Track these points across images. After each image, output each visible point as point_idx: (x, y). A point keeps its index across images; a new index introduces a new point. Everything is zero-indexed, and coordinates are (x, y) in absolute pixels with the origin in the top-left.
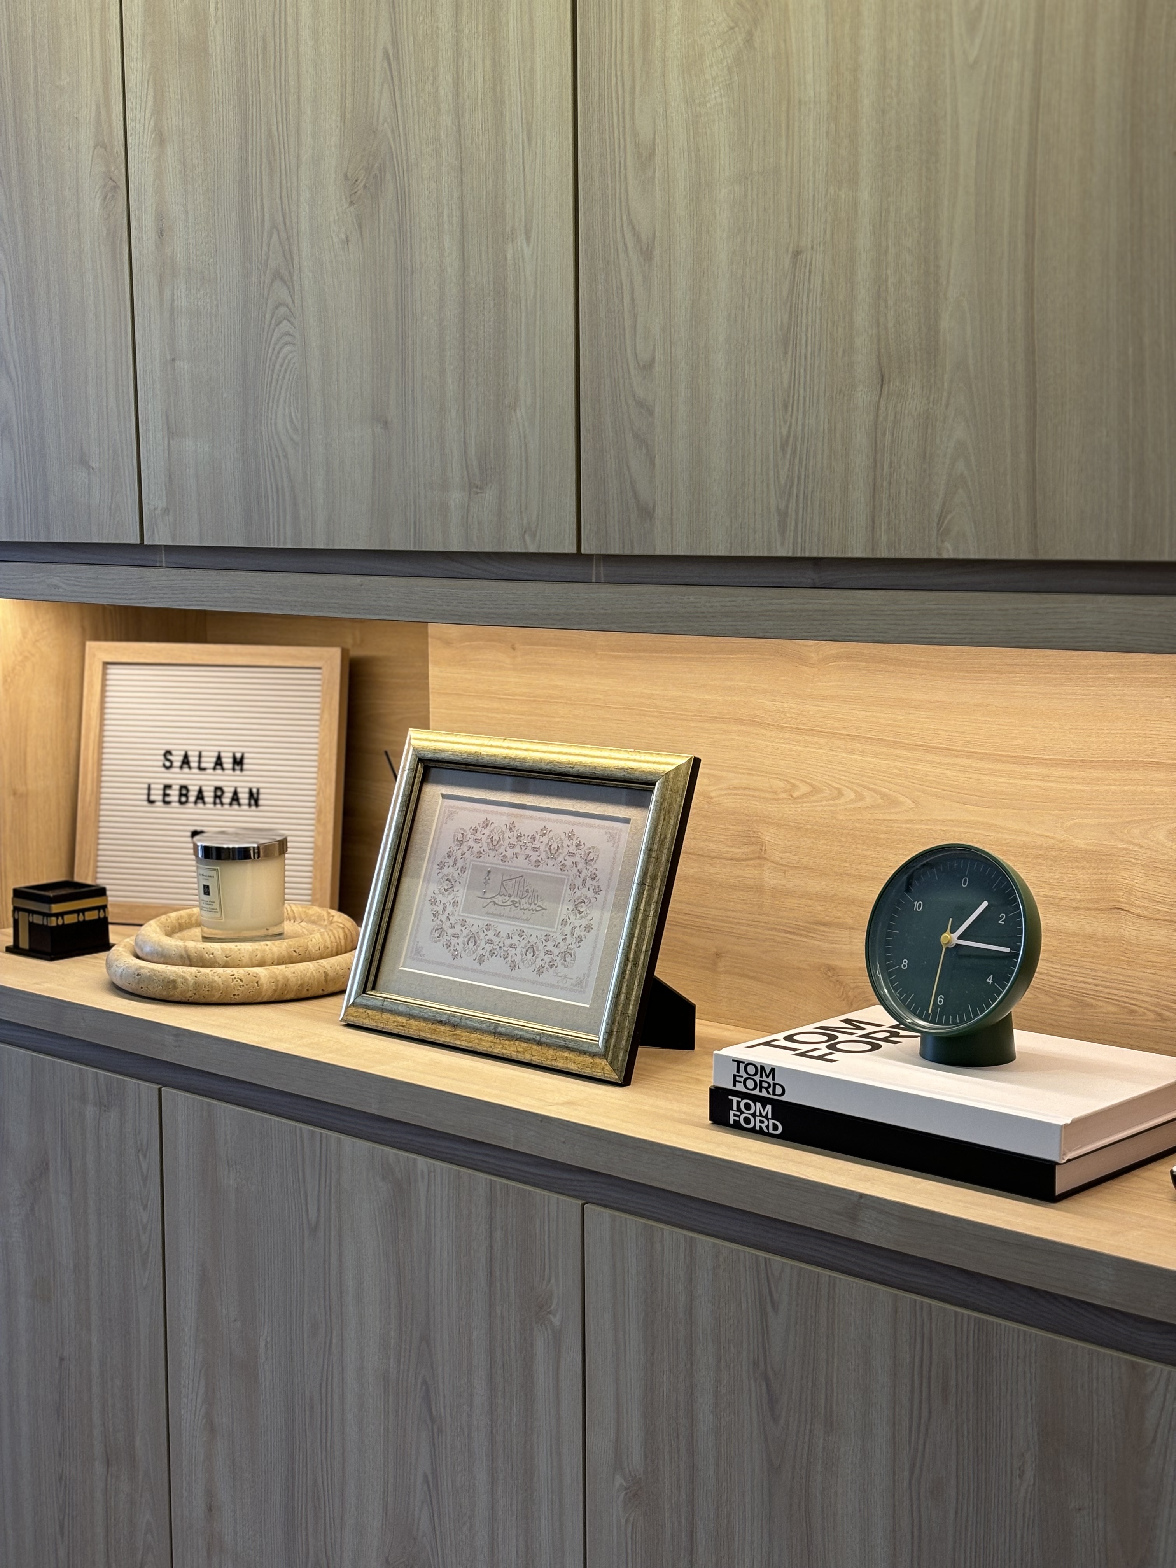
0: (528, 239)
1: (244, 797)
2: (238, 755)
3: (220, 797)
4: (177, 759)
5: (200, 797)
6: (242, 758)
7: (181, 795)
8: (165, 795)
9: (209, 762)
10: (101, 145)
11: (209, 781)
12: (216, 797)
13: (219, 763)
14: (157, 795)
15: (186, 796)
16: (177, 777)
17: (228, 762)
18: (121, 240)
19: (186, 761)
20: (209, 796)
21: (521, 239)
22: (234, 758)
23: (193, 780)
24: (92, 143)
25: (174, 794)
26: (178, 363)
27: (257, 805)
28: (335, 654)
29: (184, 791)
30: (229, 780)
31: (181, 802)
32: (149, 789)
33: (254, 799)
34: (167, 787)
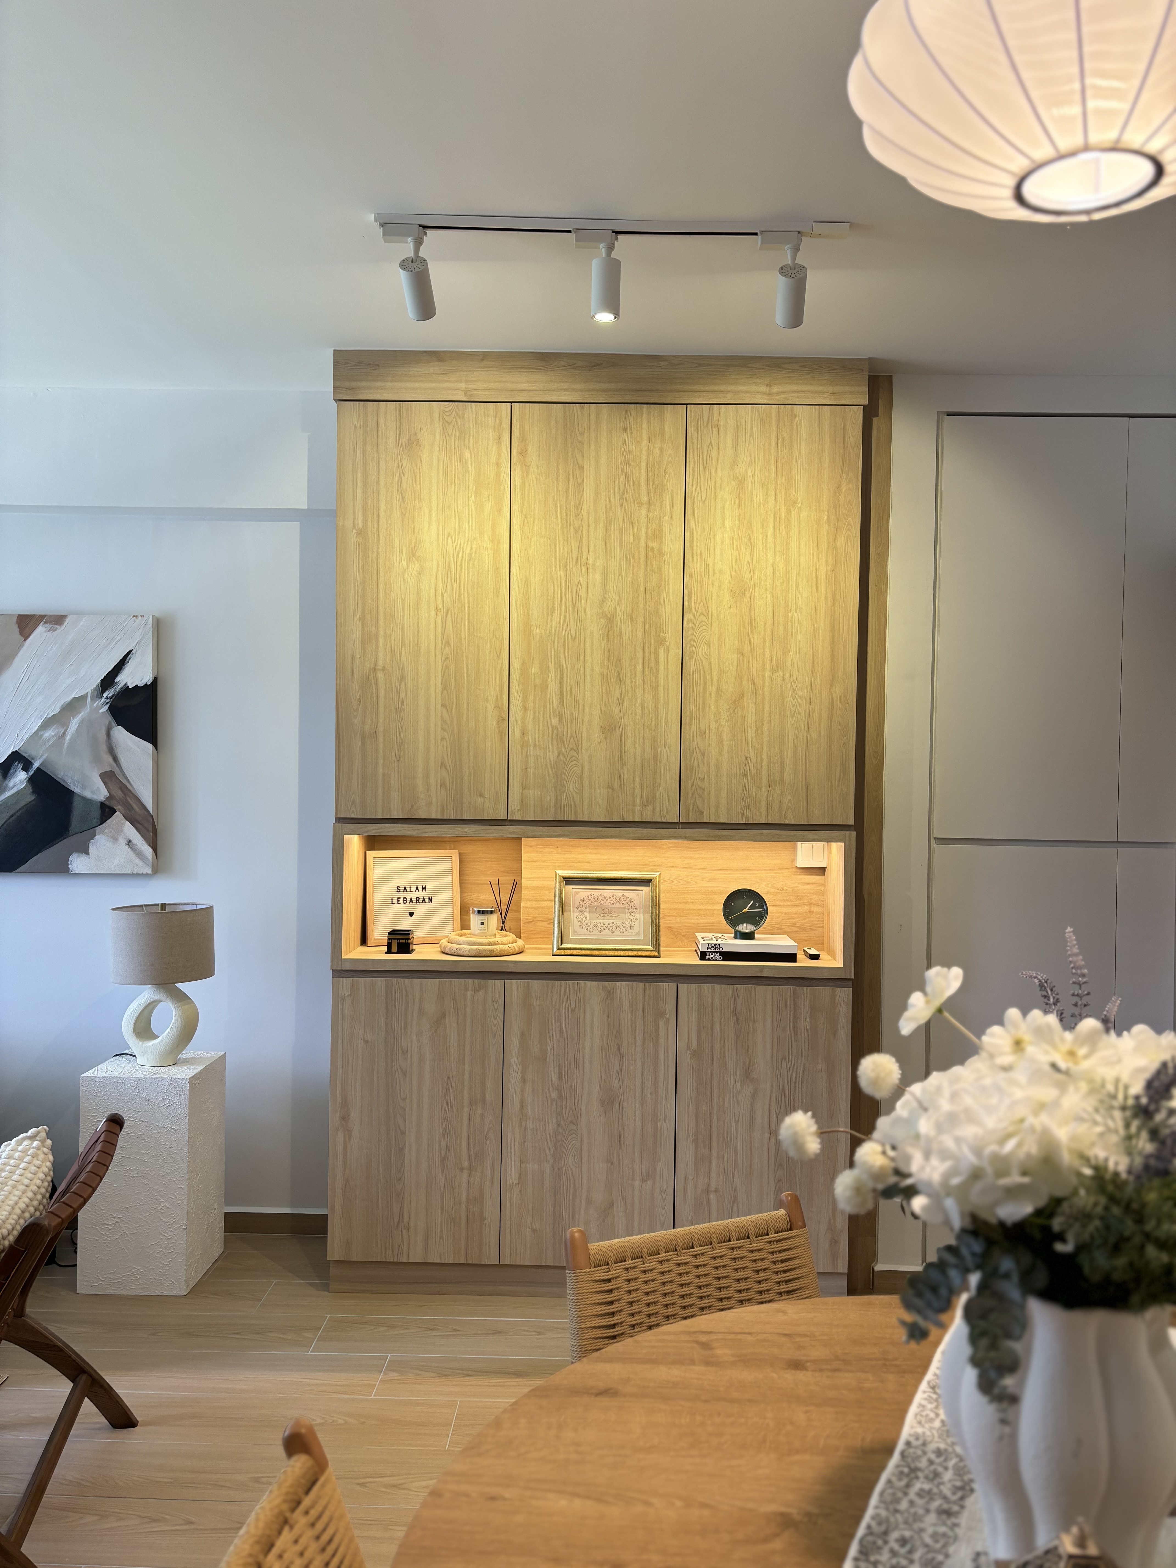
0: (665, 748)
1: (427, 900)
2: (424, 886)
3: (418, 900)
4: (402, 889)
5: (411, 900)
6: (425, 887)
7: (404, 901)
8: (398, 901)
9: (413, 889)
10: (497, 707)
11: (414, 895)
12: (417, 900)
13: (417, 889)
14: (395, 901)
15: (406, 901)
16: (402, 895)
17: (420, 889)
18: (505, 734)
19: (405, 889)
20: (414, 900)
21: (663, 747)
22: (422, 887)
23: (408, 895)
24: (493, 707)
25: (401, 901)
26: (528, 769)
27: (431, 902)
28: (457, 851)
29: (405, 899)
30: (421, 895)
31: (404, 903)
32: (392, 899)
33: (430, 900)
34: (398, 898)
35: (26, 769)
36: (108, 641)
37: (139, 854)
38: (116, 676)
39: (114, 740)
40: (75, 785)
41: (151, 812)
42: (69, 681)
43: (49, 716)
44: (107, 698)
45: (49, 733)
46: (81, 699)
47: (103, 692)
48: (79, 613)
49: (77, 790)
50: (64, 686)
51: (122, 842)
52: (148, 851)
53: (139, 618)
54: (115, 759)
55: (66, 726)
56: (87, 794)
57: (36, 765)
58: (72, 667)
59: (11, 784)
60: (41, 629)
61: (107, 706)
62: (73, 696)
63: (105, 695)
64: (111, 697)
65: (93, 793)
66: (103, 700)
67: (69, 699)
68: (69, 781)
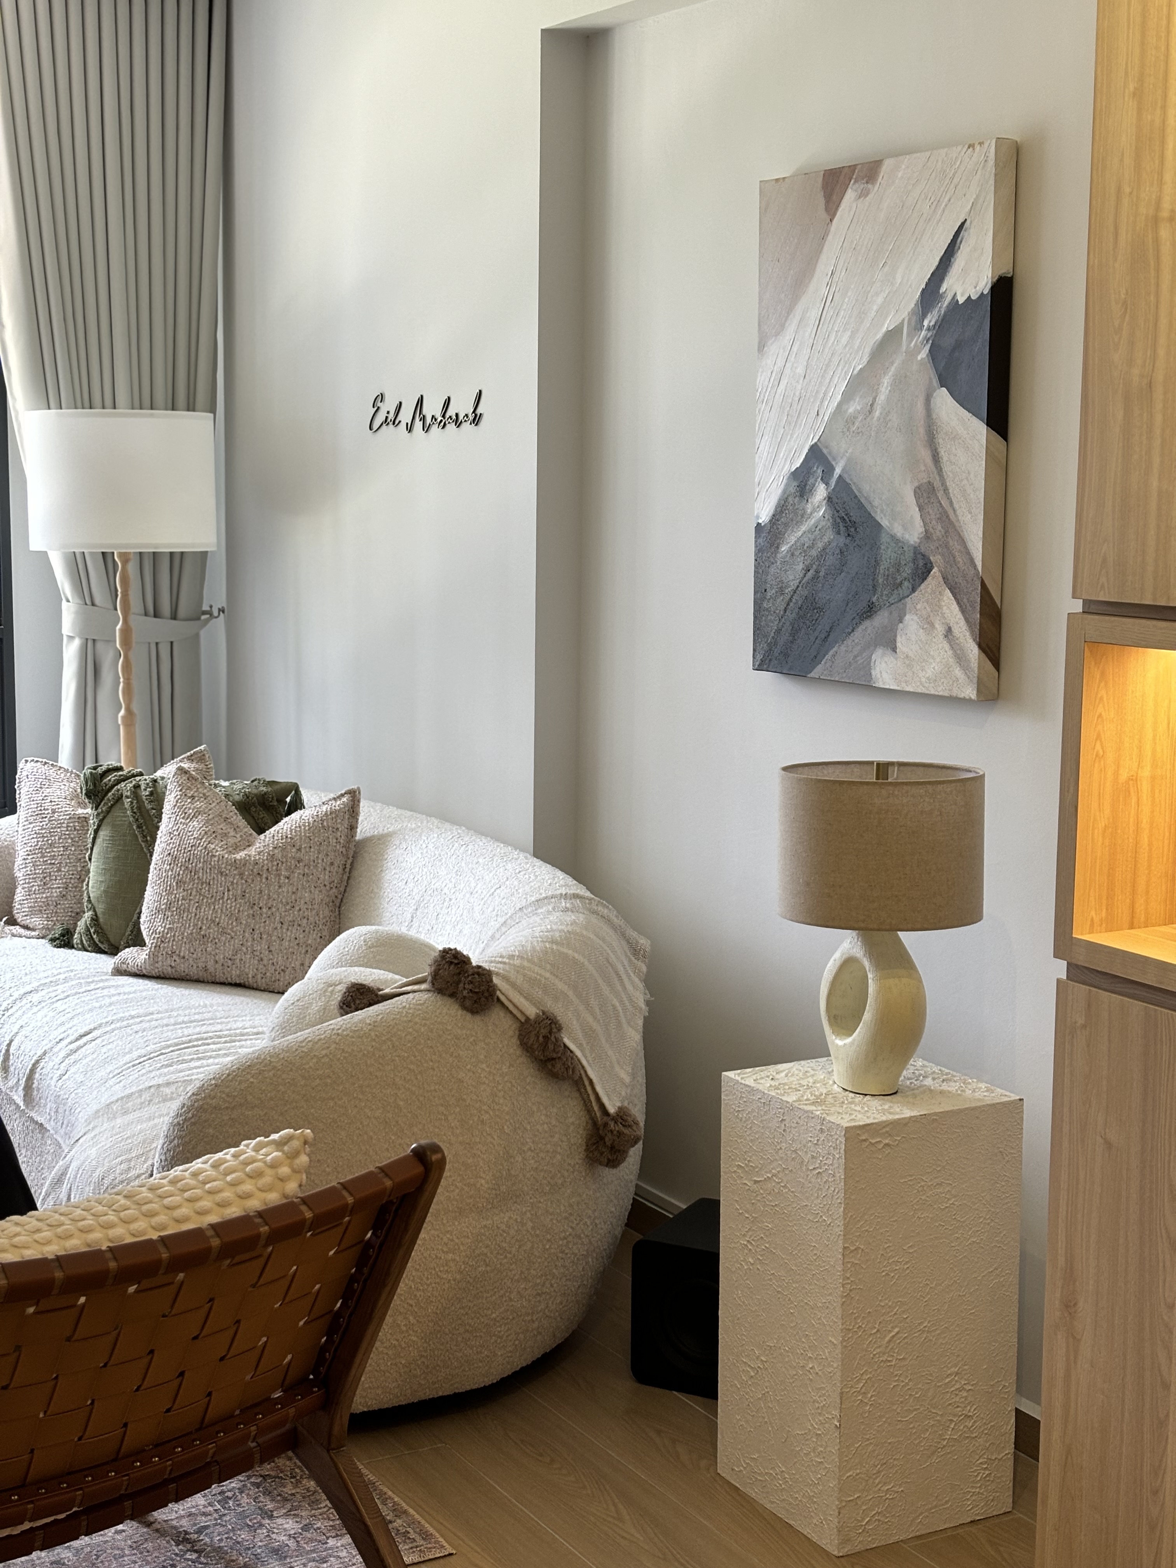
35: (825, 481)
36: (933, 207)
37: (960, 658)
38: (942, 280)
39: (934, 416)
40: (882, 511)
41: (980, 569)
42: (880, 300)
43: (856, 372)
44: (929, 329)
45: (853, 407)
46: (893, 336)
47: (924, 316)
48: (899, 153)
49: (885, 522)
50: (875, 308)
51: (940, 629)
52: (973, 650)
53: (978, 148)
54: (936, 458)
55: (874, 391)
56: (898, 530)
57: (838, 471)
58: (886, 269)
59: (809, 508)
60: (850, 195)
61: (928, 347)
62: (884, 329)
63: (926, 323)
64: (934, 326)
65: (905, 528)
66: (923, 333)
67: (879, 336)
68: (876, 503)
